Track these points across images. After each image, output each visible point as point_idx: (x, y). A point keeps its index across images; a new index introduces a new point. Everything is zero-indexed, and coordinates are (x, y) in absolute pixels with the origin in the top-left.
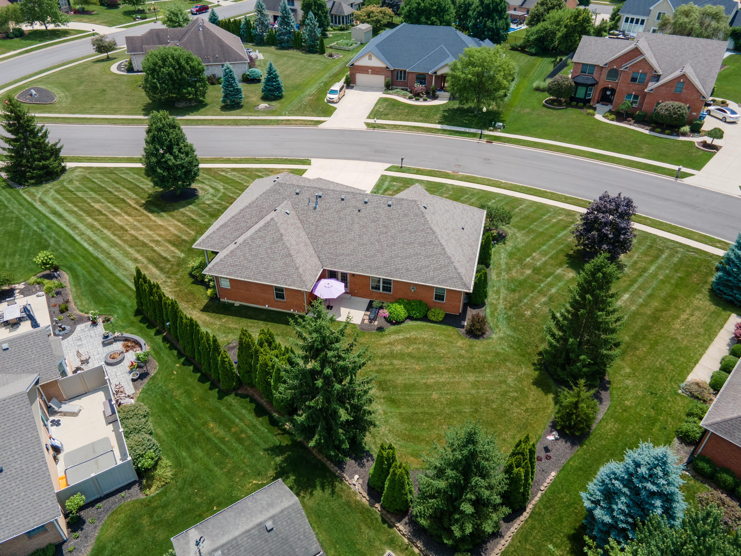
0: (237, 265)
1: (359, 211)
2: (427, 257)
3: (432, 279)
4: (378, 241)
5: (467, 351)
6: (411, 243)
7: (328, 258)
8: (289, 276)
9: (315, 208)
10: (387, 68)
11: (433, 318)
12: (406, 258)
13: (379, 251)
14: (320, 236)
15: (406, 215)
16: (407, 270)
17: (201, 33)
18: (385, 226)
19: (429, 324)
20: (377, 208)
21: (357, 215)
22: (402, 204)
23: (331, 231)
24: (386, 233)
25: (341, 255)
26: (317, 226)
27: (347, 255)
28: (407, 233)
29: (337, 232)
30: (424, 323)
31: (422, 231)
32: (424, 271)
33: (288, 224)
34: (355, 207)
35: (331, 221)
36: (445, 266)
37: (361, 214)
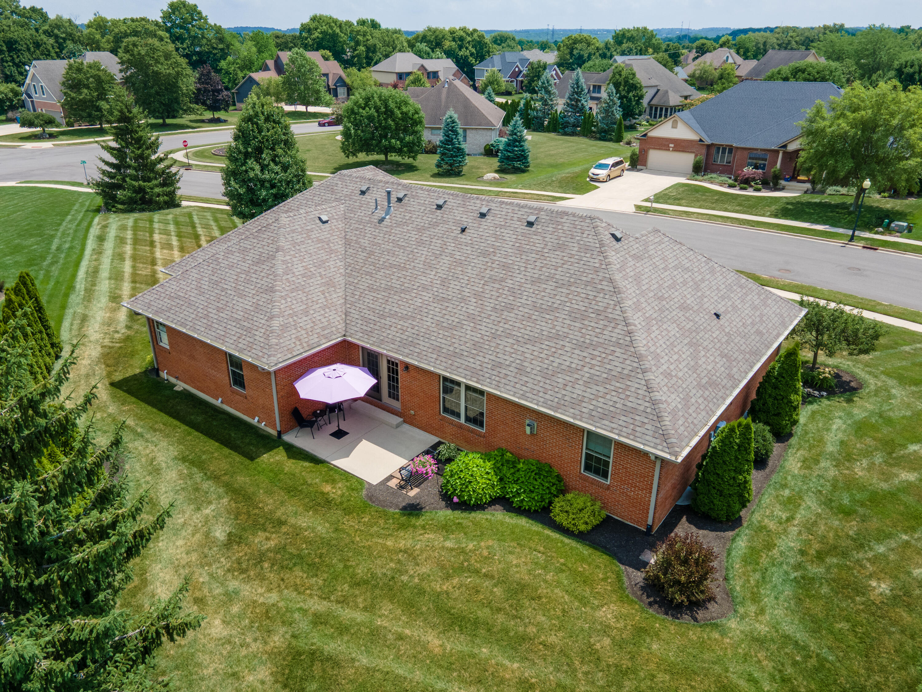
0: (179, 297)
1: (463, 230)
2: (581, 346)
3: (577, 403)
4: (478, 296)
5: (619, 645)
6: (552, 309)
7: (363, 318)
8: (249, 330)
9: (382, 220)
10: (701, 140)
11: (561, 519)
12: (528, 341)
13: (471, 317)
14: (367, 273)
15: (561, 247)
16: (521, 370)
17: (444, 91)
18: (505, 267)
19: (548, 532)
20: (501, 226)
21: (455, 238)
22: (558, 223)
23: (392, 266)
24: (502, 280)
25: (391, 316)
26: (371, 253)
27: (403, 318)
28: (550, 286)
29: (404, 268)
30: (536, 527)
31: (588, 284)
32: (560, 379)
33: (309, 238)
34: (458, 223)
35: (400, 247)
36: (621, 377)
37: (464, 238)
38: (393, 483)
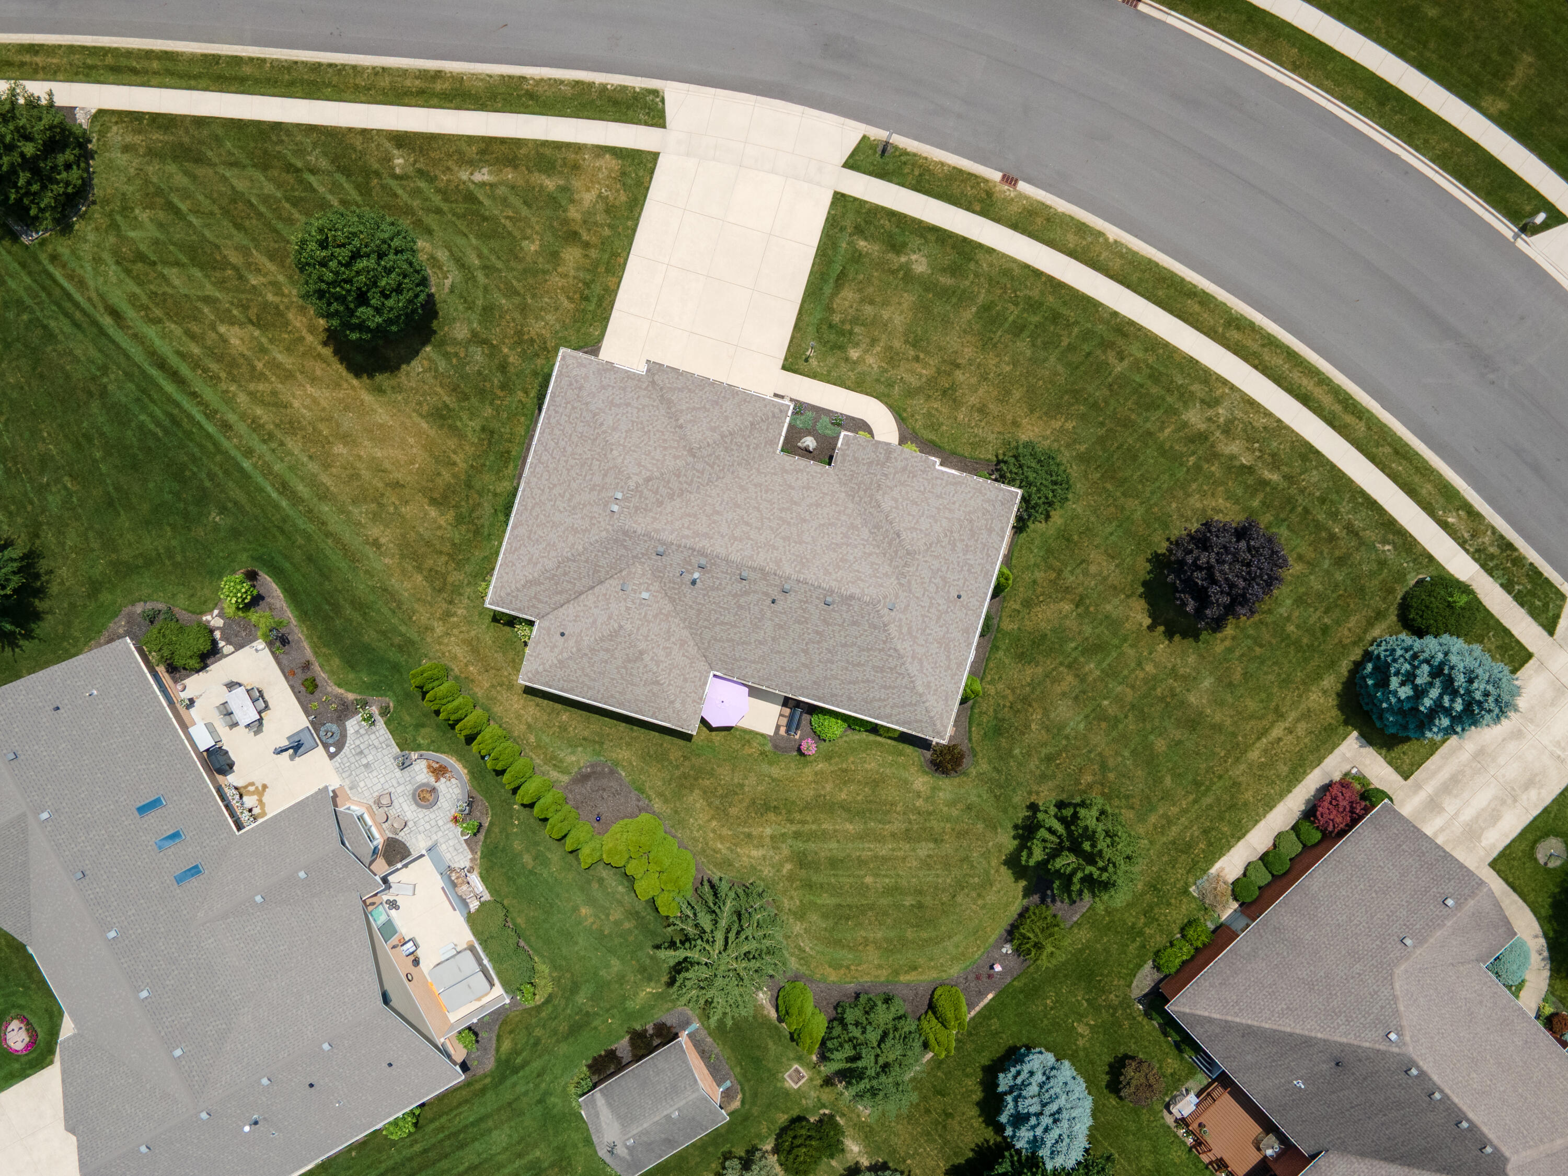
1: (773, 601)
2: (885, 687)
4: (806, 652)
6: (859, 664)
7: (720, 660)
9: (693, 583)
12: (850, 683)
13: (805, 666)
14: (706, 627)
15: (855, 623)
16: (850, 699)
18: (817, 632)
19: (879, 739)
20: (805, 602)
21: (769, 607)
22: (849, 606)
23: (722, 623)
24: (819, 642)
25: (743, 660)
26: (700, 611)
27: (754, 662)
28: (855, 649)
29: (735, 626)
30: (871, 738)
31: (880, 651)
34: (766, 594)
35: (723, 608)
36: (911, 704)
37: (778, 607)
38: (783, 731)
